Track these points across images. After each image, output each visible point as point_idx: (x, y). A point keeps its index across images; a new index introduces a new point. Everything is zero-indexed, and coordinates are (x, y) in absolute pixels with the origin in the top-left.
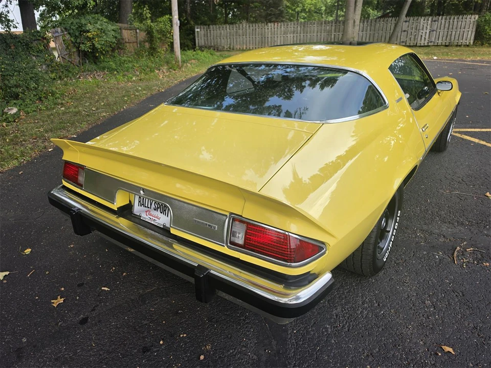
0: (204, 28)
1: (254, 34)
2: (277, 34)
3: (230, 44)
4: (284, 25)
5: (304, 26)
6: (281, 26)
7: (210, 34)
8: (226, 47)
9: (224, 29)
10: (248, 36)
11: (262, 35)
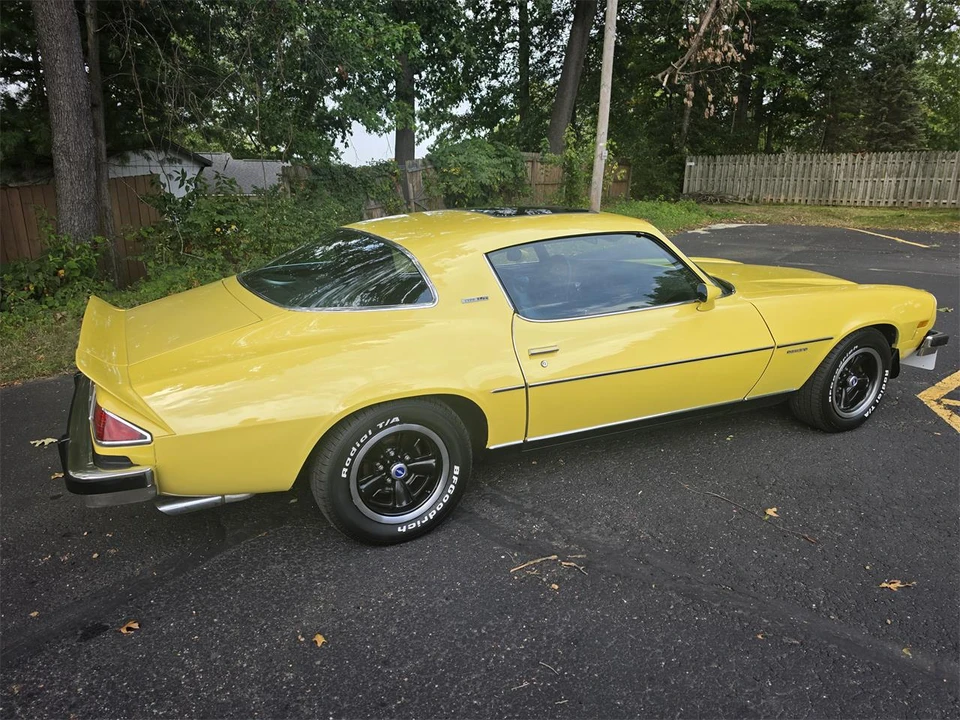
0: (703, 161)
1: (806, 175)
2: (859, 176)
3: (752, 192)
4: (878, 158)
5: (926, 162)
6: (870, 159)
7: (714, 172)
8: (741, 197)
9: (745, 162)
10: (792, 178)
11: (823, 176)
